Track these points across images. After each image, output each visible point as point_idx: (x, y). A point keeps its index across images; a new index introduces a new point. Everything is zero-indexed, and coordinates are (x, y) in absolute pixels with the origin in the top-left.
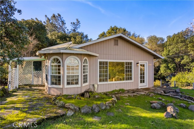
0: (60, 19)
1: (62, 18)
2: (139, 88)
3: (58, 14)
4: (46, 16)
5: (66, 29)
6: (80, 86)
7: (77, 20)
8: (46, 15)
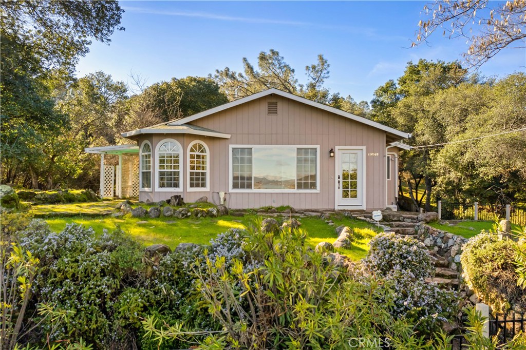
0: (276, 63)
1: (282, 58)
2: (337, 208)
3: (272, 51)
4: (245, 60)
5: (297, 84)
6: (182, 191)
7: (321, 58)
8: (245, 57)
